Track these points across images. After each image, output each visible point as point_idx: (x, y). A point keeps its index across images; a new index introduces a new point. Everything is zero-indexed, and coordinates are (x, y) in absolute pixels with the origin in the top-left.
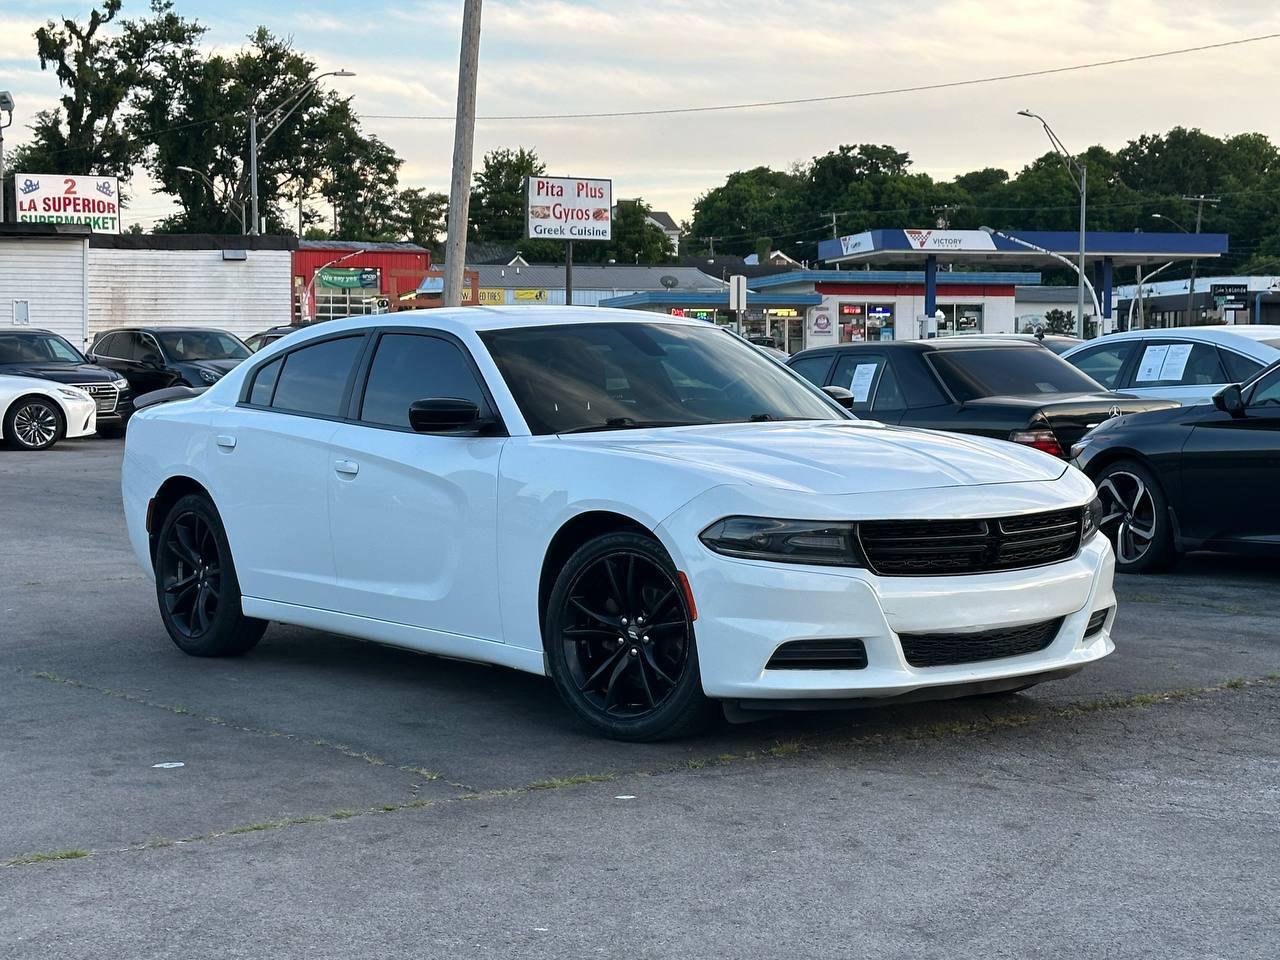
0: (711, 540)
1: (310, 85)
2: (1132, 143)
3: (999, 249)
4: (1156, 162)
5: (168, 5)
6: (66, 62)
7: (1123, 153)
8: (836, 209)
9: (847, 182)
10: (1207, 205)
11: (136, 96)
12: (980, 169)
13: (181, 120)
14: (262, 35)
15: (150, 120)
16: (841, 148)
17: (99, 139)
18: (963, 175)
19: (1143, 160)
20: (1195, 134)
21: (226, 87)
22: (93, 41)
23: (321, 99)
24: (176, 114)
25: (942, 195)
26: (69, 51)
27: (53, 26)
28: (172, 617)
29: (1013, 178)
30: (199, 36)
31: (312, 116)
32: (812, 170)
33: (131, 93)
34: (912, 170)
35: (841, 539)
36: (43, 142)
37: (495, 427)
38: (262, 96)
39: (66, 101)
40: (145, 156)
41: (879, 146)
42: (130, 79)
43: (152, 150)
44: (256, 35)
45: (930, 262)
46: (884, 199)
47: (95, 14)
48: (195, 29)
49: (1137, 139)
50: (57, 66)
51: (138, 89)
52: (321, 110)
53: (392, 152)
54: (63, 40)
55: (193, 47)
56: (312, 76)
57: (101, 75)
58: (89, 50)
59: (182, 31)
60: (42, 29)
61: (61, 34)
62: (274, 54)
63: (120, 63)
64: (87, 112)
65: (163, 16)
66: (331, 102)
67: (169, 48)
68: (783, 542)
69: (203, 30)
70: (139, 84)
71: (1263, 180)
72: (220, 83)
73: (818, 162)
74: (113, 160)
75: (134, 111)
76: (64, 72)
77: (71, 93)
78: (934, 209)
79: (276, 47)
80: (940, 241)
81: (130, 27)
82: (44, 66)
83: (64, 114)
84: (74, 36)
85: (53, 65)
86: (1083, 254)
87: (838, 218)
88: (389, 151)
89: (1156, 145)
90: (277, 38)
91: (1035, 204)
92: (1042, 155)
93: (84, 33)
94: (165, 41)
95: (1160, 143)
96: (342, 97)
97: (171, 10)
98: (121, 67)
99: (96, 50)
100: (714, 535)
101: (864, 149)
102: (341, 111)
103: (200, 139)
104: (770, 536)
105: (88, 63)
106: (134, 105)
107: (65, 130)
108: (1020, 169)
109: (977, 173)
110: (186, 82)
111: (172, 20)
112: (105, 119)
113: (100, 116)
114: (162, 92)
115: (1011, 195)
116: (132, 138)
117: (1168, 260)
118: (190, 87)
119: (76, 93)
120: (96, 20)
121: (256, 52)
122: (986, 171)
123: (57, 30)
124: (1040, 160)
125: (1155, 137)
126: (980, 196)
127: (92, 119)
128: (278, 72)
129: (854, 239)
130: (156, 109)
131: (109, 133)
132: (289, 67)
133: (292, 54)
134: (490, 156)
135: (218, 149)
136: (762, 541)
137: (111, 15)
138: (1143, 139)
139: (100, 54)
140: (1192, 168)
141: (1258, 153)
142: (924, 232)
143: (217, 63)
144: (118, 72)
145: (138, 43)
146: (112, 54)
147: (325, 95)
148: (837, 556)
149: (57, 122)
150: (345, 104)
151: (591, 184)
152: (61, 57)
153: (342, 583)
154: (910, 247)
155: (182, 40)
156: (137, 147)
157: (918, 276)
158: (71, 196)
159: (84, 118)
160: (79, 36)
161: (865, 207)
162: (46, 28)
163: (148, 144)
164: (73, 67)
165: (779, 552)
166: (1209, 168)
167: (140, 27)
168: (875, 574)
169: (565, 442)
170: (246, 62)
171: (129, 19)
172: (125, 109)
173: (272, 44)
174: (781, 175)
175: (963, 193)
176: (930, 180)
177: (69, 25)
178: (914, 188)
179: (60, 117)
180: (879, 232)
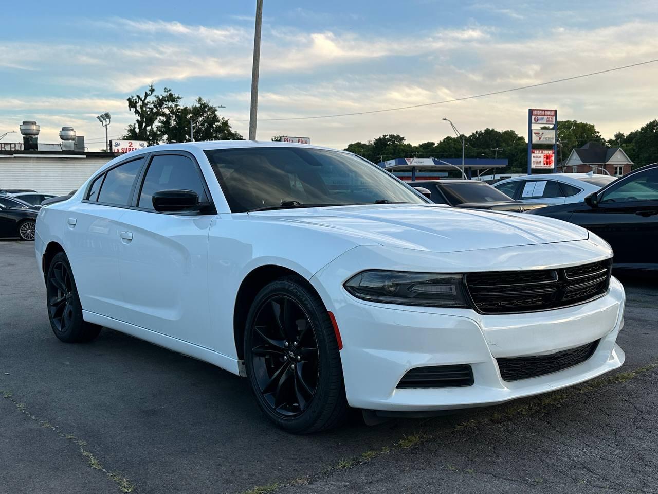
0: (352, 287)
1: (215, 116)
2: (473, 133)
3: (435, 165)
4: (480, 139)
5: (170, 90)
6: (137, 108)
7: (471, 136)
8: (382, 155)
9: (385, 147)
10: (498, 152)
11: (160, 119)
12: (426, 142)
13: (174, 127)
14: (200, 100)
15: (165, 127)
16: (383, 136)
17: (148, 133)
18: (421, 144)
19: (477, 139)
20: (493, 130)
21: (189, 116)
22: (146, 102)
23: (219, 120)
24: (173, 125)
25: (415, 150)
26: (138, 105)
27: (133, 97)
28: (54, 319)
29: (436, 145)
30: (180, 100)
31: (217, 126)
32: (374, 143)
33: (158, 118)
34: (405, 142)
35: (453, 286)
36: (130, 134)
37: (209, 209)
38: (201, 119)
39: (138, 121)
40: (163, 139)
41: (395, 135)
42: (158, 114)
43: (166, 137)
44: (198, 100)
45: (413, 169)
46: (397, 151)
47: (146, 93)
48: (178, 98)
49: (475, 132)
50: (135, 109)
51: (161, 117)
52: (219, 124)
53: (242, 137)
54: (136, 102)
55: (178, 104)
56: (216, 113)
57: (149, 113)
58: (145, 105)
59: (174, 98)
60: (129, 98)
61: (136, 99)
62: (204, 106)
63: (155, 109)
64: (144, 125)
65: (168, 94)
66: (222, 121)
67: (170, 104)
68: (408, 289)
69: (181, 98)
70: (161, 115)
71: (513, 145)
72: (186, 115)
73: (376, 140)
74: (153, 140)
75: (160, 124)
76: (137, 112)
77: (139, 118)
78: (413, 154)
79: (205, 104)
80: (417, 162)
81: (157, 97)
82: (130, 110)
83: (137, 125)
84: (140, 100)
85: (133, 110)
86: (464, 166)
87: (383, 157)
88: (241, 136)
89: (481, 134)
90: (205, 100)
91: (444, 152)
92: (445, 137)
93: (143, 99)
94: (169, 102)
95: (482, 133)
96: (226, 119)
97: (171, 92)
98: (155, 110)
99: (147, 105)
100: (354, 284)
101: (391, 136)
102: (225, 124)
103: (181, 133)
104: (397, 285)
105: (144, 109)
106: (160, 122)
107: (137, 130)
108: (439, 142)
109: (425, 143)
110: (176, 115)
111: (171, 95)
112: (150, 127)
113: (149, 126)
114: (168, 118)
115: (436, 150)
116: (159, 133)
117: (488, 167)
118: (177, 116)
119: (141, 119)
120: (146, 95)
121: (198, 105)
122: (428, 143)
123: (134, 98)
124: (445, 139)
125: (480, 131)
126: (426, 150)
127: (146, 127)
128: (205, 112)
129: (389, 162)
130: (167, 123)
131: (152, 131)
132: (209, 110)
133: (210, 106)
134: (273, 138)
135: (187, 136)
136: (392, 289)
137: (152, 93)
138: (477, 132)
139: (148, 106)
140: (492, 141)
141: (512, 136)
142: (412, 159)
143: (186, 109)
144: (154, 112)
145: (160, 103)
146: (152, 106)
147: (221, 119)
148: (450, 300)
149: (135, 128)
150: (227, 122)
151: (303, 139)
152: (135, 107)
153: (128, 306)
154: (407, 164)
155: (174, 101)
156: (161, 136)
157: (410, 174)
158: (131, 148)
159: (143, 127)
160: (141, 100)
161: (391, 154)
162: (131, 97)
163: (164, 135)
164: (140, 110)
165: (406, 297)
166: (497, 141)
167: (161, 97)
168: (479, 313)
169: (253, 218)
170: (195, 108)
171: (157, 95)
172: (156, 124)
173: (203, 102)
174: (365, 144)
175: (421, 149)
176: (411, 146)
177: (138, 97)
178: (406, 148)
179: (136, 126)
180: (397, 160)
